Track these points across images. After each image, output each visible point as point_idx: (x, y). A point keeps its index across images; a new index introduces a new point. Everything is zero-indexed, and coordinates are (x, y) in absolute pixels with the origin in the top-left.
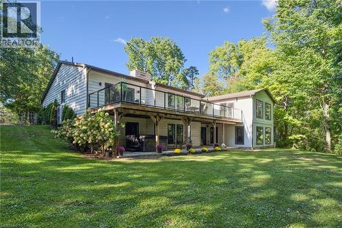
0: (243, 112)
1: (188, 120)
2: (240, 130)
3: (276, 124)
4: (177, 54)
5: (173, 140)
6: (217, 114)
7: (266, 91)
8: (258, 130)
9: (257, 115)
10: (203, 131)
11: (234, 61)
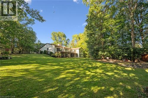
0: (77, 52)
1: (69, 53)
2: (77, 54)
3: (84, 53)
4: (64, 36)
5: (66, 56)
6: (73, 52)
7: (82, 48)
8: (80, 55)
9: (80, 52)
10: (71, 54)
11: (78, 39)
